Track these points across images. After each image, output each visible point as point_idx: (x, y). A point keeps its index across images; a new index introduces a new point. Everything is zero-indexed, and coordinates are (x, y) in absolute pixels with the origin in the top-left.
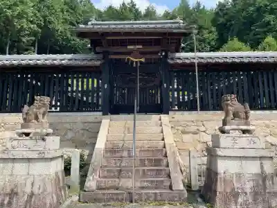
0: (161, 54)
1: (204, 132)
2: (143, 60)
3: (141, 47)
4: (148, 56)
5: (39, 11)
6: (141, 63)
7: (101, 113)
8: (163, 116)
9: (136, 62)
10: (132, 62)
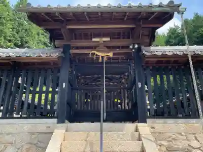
0: (134, 46)
1: (199, 148)
2: (111, 55)
3: (108, 39)
4: (118, 51)
5: (17, 33)
6: (109, 58)
7: (55, 120)
8: (140, 125)
9: (102, 57)
10: (98, 57)
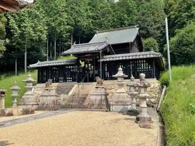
2: (91, 60)
5: (71, 16)
